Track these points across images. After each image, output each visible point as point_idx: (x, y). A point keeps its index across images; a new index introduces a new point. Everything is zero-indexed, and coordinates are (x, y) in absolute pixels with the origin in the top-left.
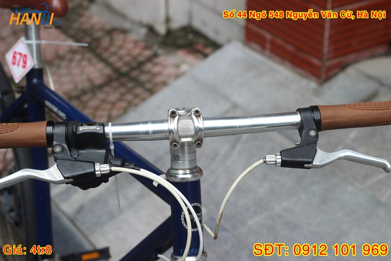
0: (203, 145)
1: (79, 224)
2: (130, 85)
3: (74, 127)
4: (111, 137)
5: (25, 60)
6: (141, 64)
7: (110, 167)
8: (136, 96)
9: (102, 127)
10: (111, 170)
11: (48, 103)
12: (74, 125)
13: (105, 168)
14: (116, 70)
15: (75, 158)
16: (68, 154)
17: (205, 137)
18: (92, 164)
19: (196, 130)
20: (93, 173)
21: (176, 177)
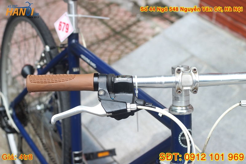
0: (198, 91)
1: (91, 130)
2: (123, 40)
3: (113, 78)
4: (136, 85)
5: (67, 27)
6: (129, 26)
7: (137, 106)
8: (127, 47)
9: (131, 78)
10: (137, 108)
11: (83, 56)
12: (112, 77)
13: (133, 107)
14: (113, 30)
15: (113, 99)
16: (108, 97)
17: (199, 86)
18: (125, 104)
19: (194, 82)
20: (126, 110)
21: (176, 112)
